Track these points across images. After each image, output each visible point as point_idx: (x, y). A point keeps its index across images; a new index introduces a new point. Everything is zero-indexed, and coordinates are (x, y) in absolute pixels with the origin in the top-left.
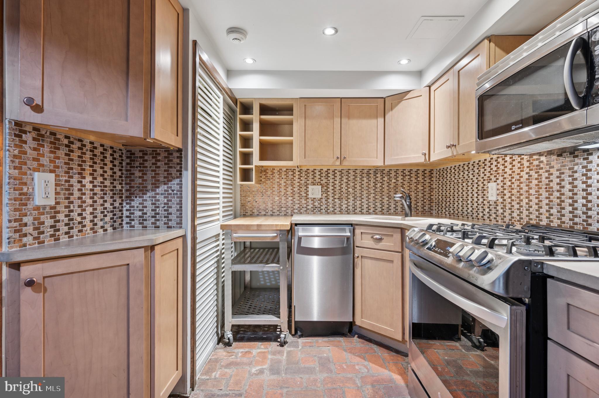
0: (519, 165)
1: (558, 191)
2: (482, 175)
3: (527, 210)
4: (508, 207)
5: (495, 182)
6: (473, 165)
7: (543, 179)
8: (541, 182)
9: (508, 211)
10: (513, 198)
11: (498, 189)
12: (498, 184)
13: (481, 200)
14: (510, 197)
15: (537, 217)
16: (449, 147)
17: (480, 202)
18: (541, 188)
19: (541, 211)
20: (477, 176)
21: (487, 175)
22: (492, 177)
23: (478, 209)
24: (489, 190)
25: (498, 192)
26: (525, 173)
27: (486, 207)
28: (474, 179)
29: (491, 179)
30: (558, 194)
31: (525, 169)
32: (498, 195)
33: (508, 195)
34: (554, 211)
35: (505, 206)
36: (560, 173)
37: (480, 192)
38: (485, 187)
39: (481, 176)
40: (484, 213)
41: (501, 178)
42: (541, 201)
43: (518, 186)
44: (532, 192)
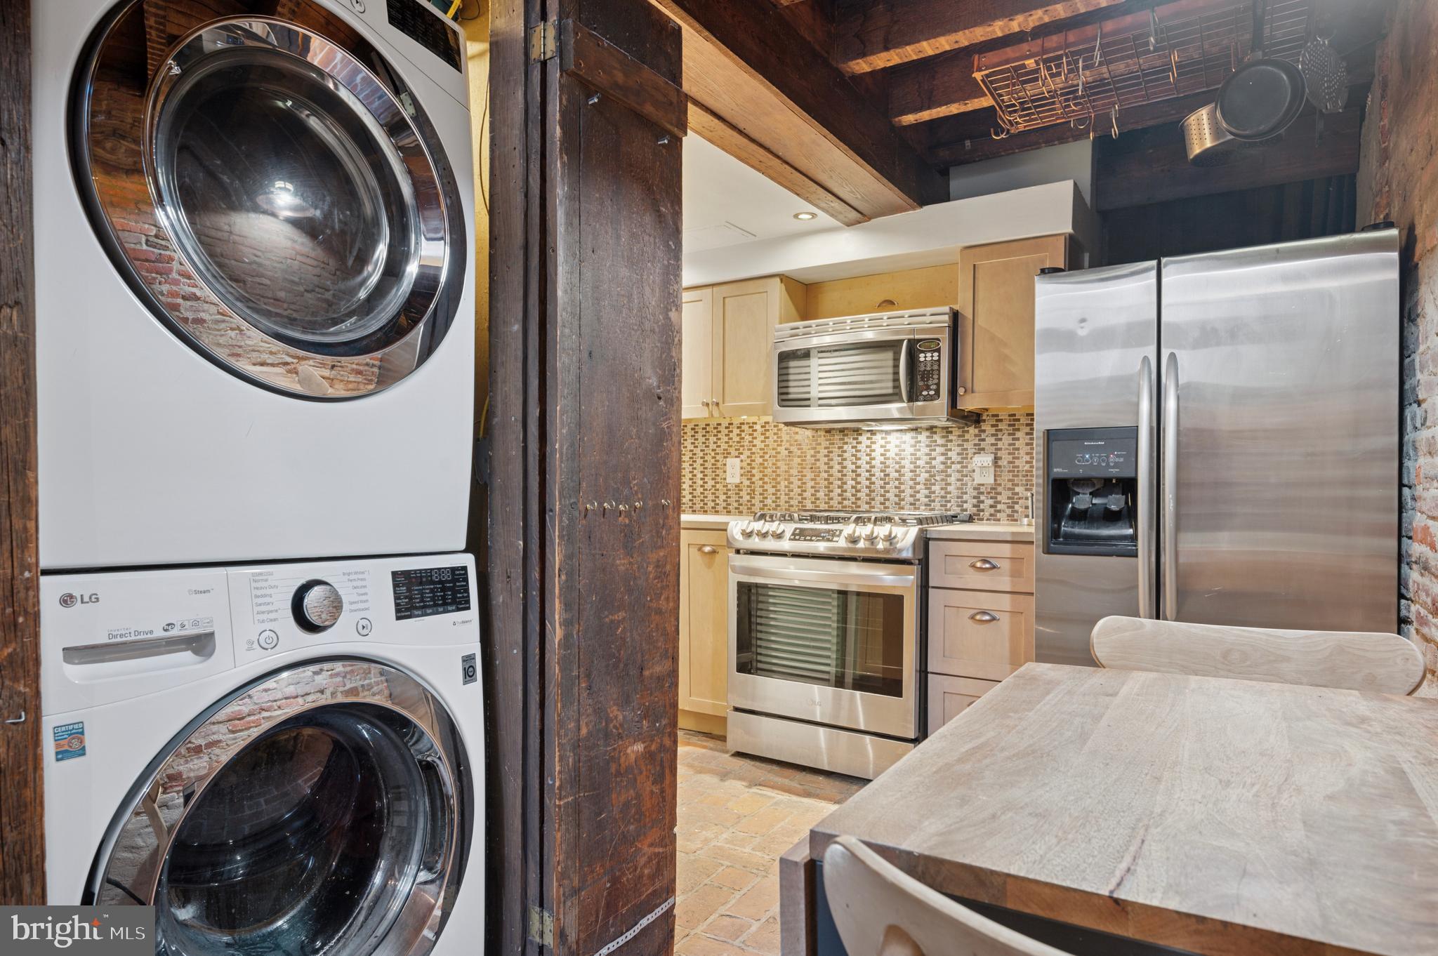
0: (775, 437)
1: (826, 472)
2: (712, 446)
3: (786, 495)
4: (758, 490)
5: (736, 457)
6: (692, 429)
7: (808, 457)
8: (805, 460)
9: (758, 498)
10: (766, 479)
11: (741, 468)
12: (742, 461)
13: (711, 483)
14: (761, 479)
15: (799, 502)
16: (707, 405)
17: (708, 486)
18: (805, 468)
19: (805, 495)
20: (701, 447)
21: (722, 448)
22: (732, 450)
23: (706, 497)
24: (728, 468)
25: (742, 471)
26: (783, 448)
27: (719, 493)
28: (697, 451)
29: (729, 453)
30: (825, 475)
31: (783, 444)
32: (742, 475)
33: (758, 476)
34: (821, 494)
35: (754, 491)
36: (828, 452)
37: (708, 472)
38: (719, 465)
39: (711, 448)
40: (717, 502)
41: (747, 453)
42: (805, 483)
43: (773, 464)
44: (794, 472)
